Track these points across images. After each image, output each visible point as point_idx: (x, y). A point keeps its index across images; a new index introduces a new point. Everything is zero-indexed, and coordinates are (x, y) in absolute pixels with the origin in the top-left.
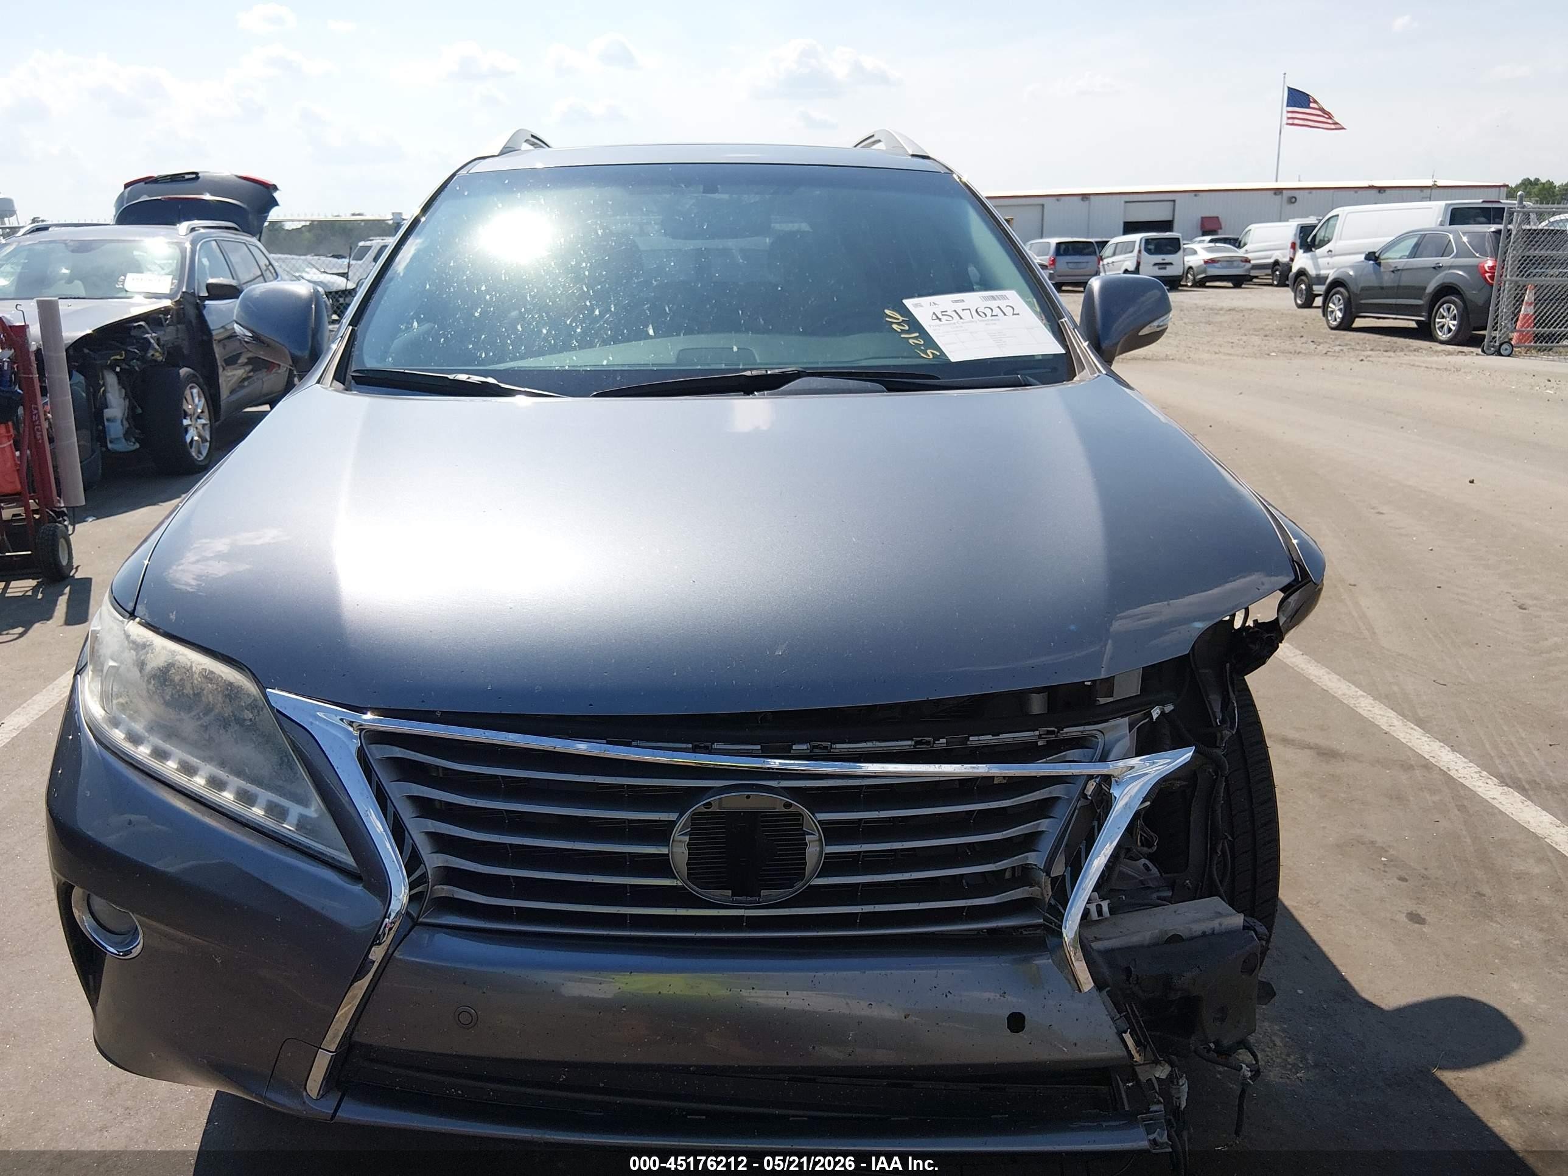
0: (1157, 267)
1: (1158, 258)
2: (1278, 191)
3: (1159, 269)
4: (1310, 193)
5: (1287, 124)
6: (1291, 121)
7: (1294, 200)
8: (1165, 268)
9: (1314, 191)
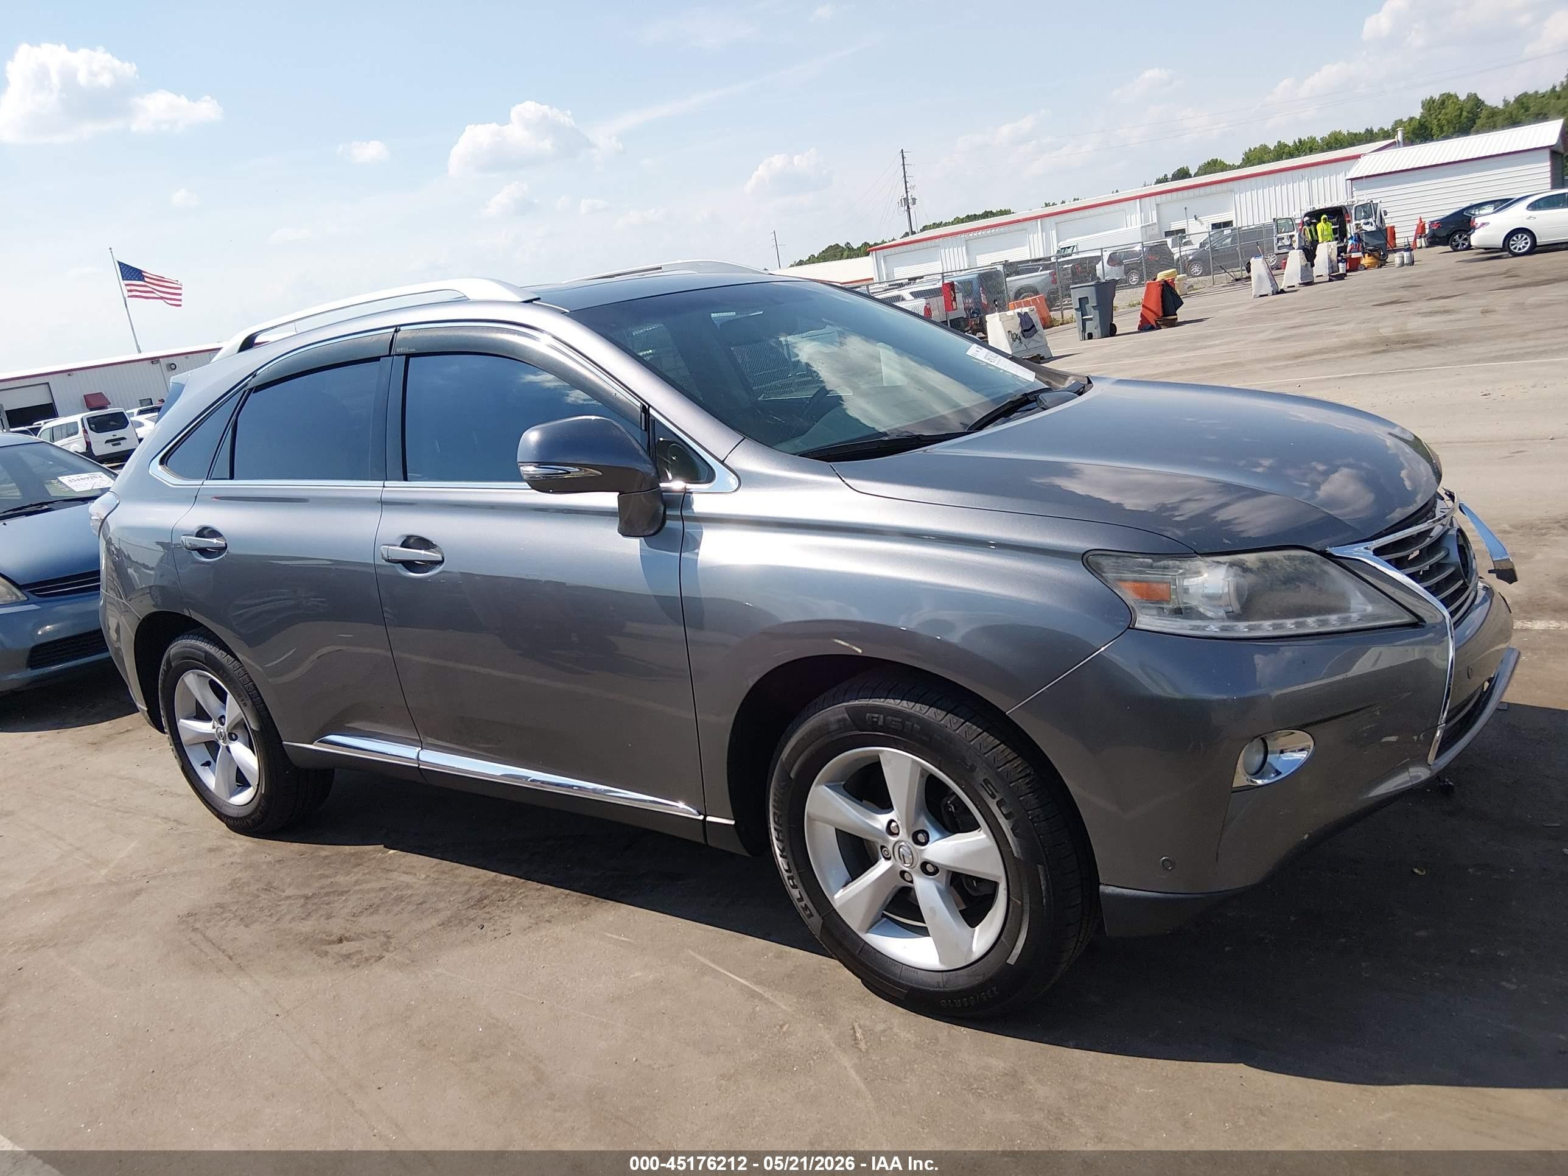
0: (110, 444)
1: (109, 435)
2: (154, 360)
3: (114, 445)
4: (187, 358)
5: (129, 297)
6: (130, 294)
7: (173, 367)
8: (119, 444)
9: (190, 356)
